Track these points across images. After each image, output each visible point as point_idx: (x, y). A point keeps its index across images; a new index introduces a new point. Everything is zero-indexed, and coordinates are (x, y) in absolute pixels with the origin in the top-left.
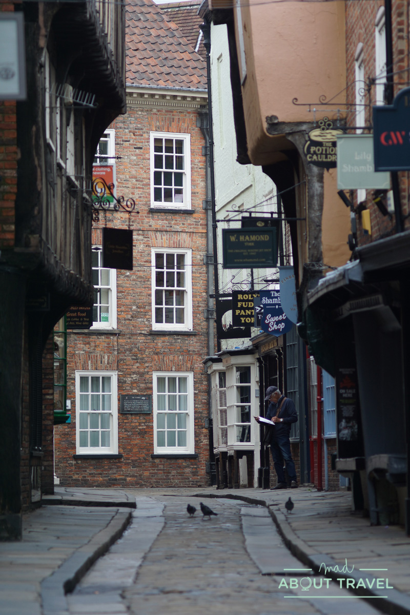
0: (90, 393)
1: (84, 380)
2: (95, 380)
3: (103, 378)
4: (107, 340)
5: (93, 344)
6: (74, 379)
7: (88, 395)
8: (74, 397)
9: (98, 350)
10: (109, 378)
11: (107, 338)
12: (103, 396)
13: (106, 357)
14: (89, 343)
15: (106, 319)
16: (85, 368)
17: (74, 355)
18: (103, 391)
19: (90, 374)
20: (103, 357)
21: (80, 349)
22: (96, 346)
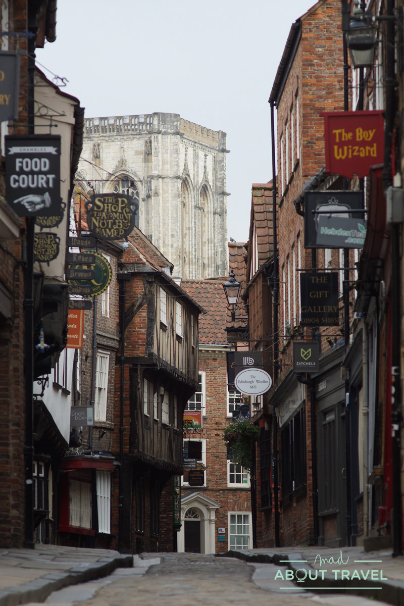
0: (236, 524)
1: (233, 517)
2: (239, 516)
3: (244, 516)
4: (246, 494)
5: (238, 496)
6: (227, 516)
7: (241, 526)
8: (227, 527)
9: (241, 500)
10: (248, 516)
11: (247, 493)
12: (244, 526)
13: (246, 504)
14: (236, 496)
15: (246, 482)
16: (233, 510)
17: (227, 502)
18: (244, 523)
19: (236, 513)
20: (243, 504)
21: (230, 499)
22: (239, 497)
